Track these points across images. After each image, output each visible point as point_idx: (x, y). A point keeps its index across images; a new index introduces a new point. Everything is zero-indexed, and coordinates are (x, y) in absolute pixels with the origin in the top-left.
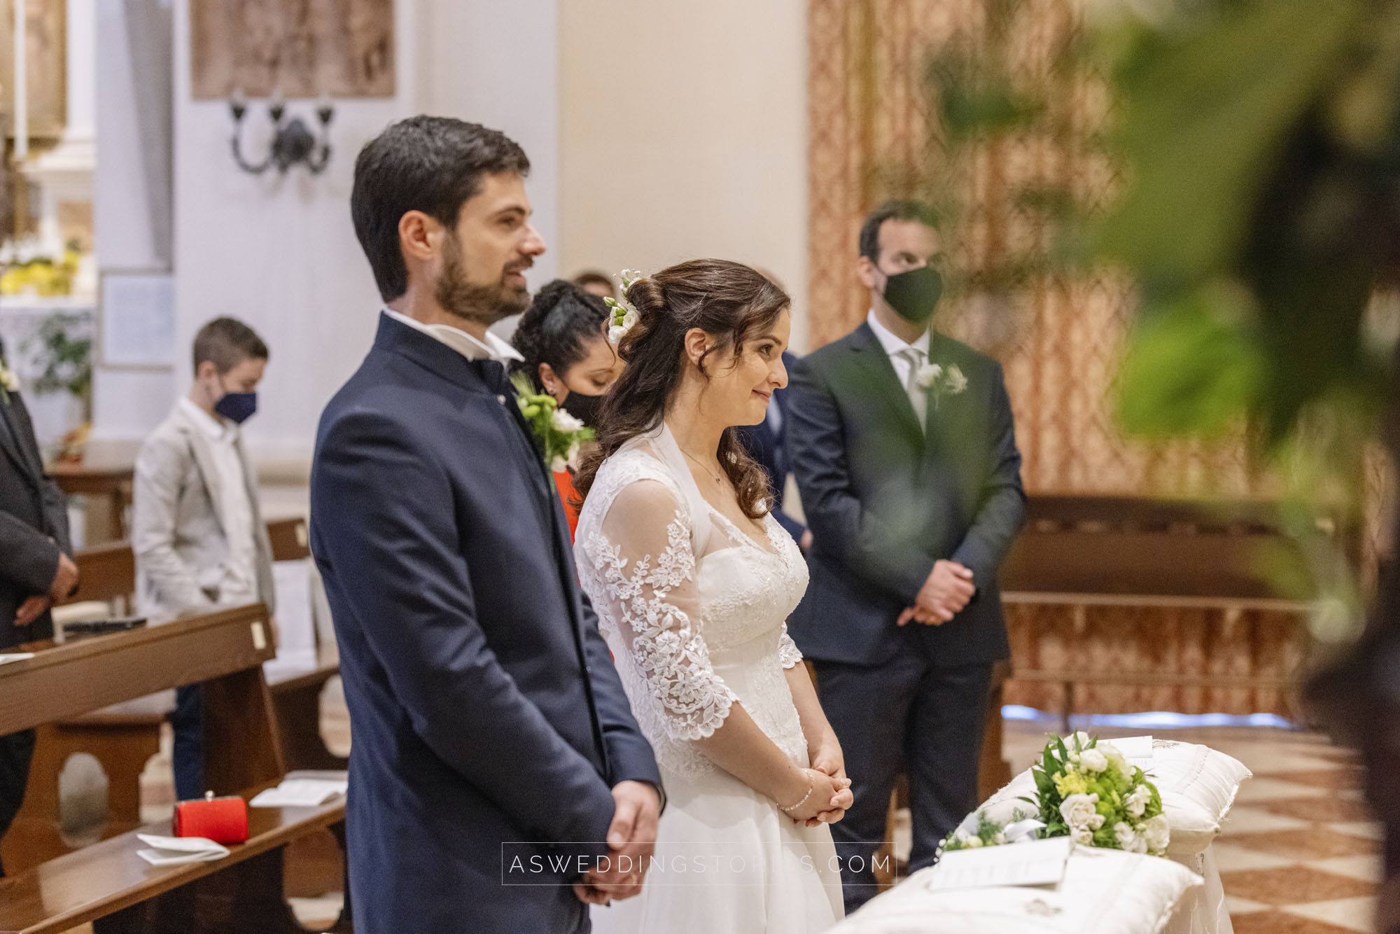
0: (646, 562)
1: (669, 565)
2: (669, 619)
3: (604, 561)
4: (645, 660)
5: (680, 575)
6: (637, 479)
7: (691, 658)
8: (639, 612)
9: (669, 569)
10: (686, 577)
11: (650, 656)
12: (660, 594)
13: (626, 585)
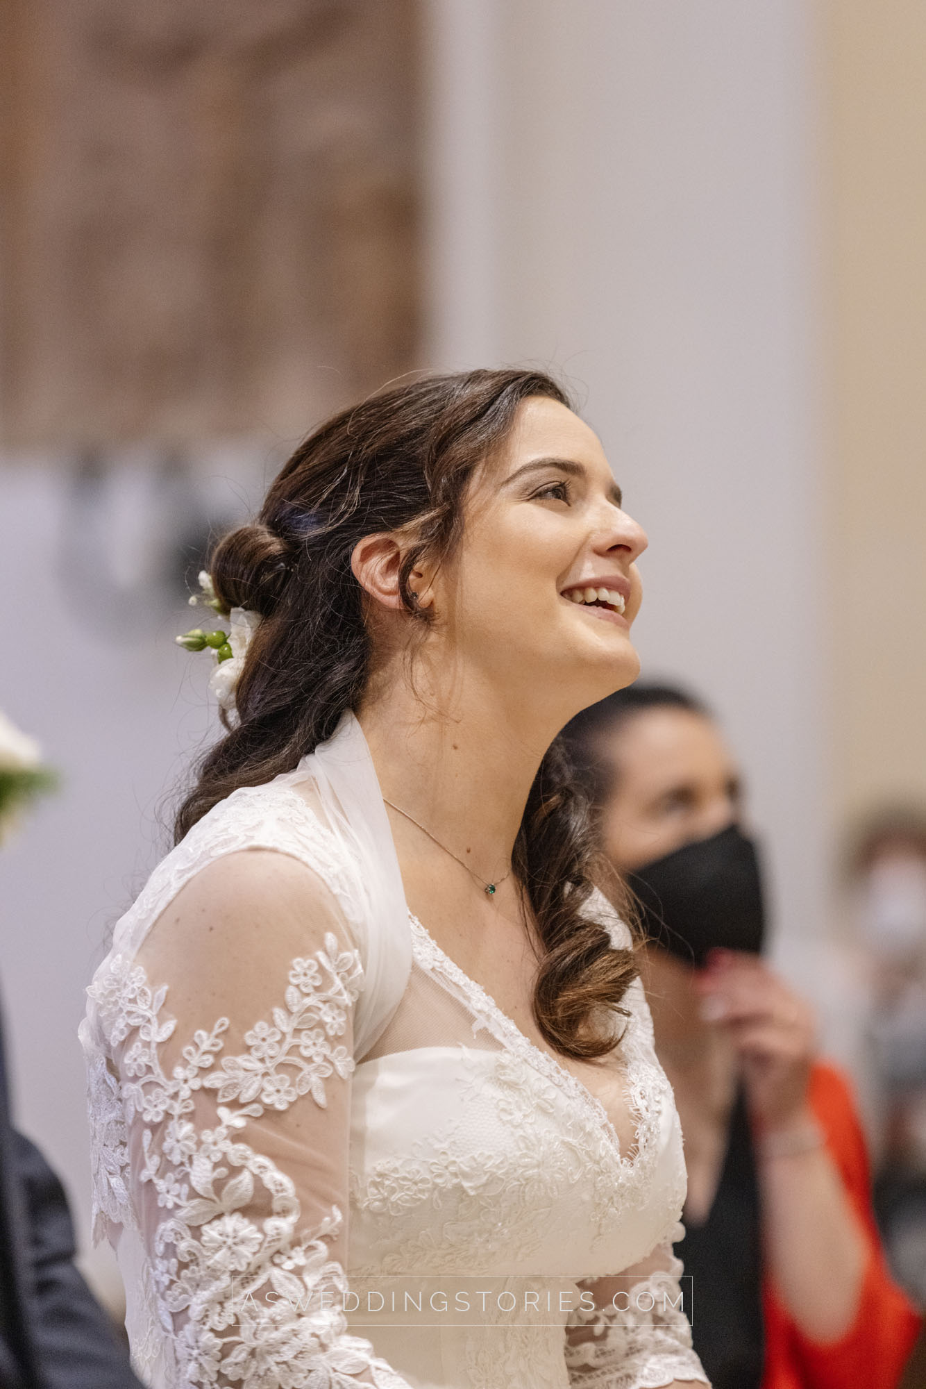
0: (217, 1036)
1: (272, 1053)
3: (127, 1025)
4: (172, 1282)
5: (292, 1085)
6: (245, 846)
7: (281, 1285)
8: (176, 1159)
9: (269, 1064)
10: (310, 1093)
11: (184, 1273)
12: (234, 1120)
13: (158, 1085)
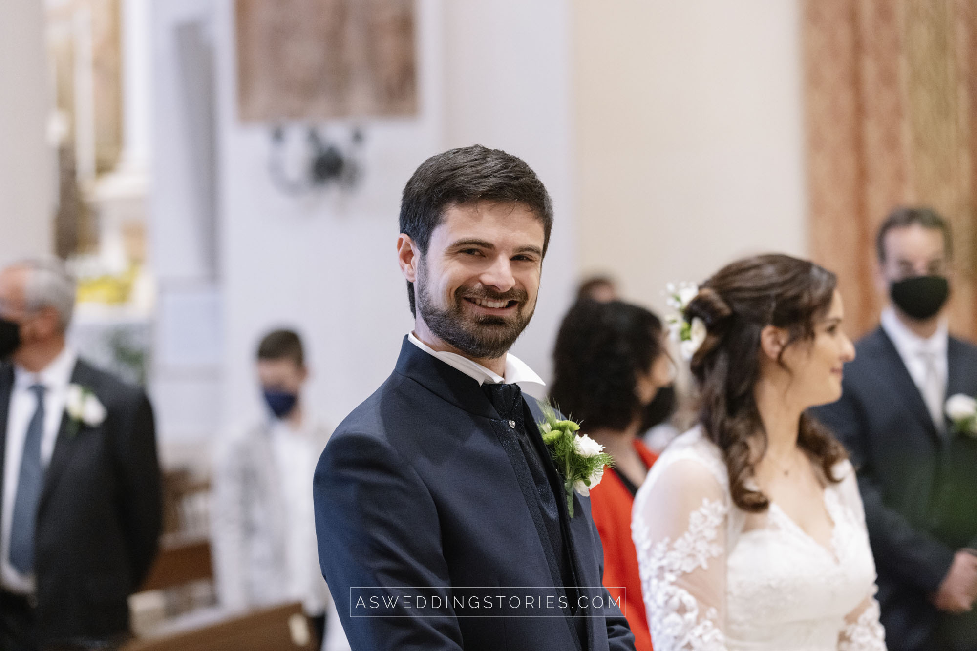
1: (685, 551)
2: (675, 601)
5: (693, 562)
9: (684, 555)
12: (671, 577)
